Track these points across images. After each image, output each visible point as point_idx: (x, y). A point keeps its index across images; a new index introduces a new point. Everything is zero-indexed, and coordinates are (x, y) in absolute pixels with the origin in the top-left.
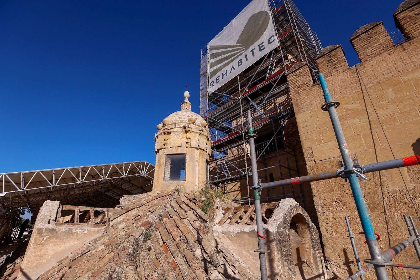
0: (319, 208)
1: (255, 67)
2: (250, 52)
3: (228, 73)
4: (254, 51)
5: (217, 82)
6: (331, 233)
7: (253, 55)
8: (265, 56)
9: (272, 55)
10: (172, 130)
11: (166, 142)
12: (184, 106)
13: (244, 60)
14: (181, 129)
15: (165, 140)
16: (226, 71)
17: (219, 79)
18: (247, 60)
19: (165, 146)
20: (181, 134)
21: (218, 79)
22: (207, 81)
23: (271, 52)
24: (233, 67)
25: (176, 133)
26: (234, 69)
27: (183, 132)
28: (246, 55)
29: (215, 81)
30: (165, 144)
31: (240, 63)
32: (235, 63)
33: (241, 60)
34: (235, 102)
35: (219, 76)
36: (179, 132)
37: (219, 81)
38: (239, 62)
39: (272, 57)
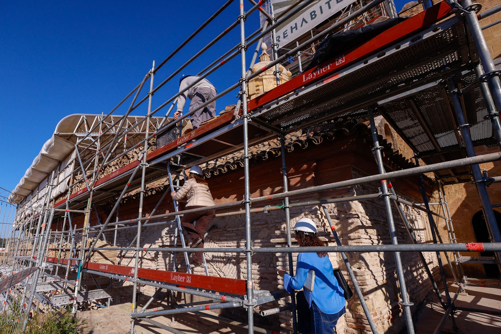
1: (329, 22)
2: (326, 3)
3: (299, 26)
4: (330, 2)
5: (284, 37)
7: (330, 8)
10: (264, 77)
11: (258, 88)
13: (318, 12)
14: (273, 76)
15: (258, 86)
16: (296, 24)
17: (286, 33)
18: (322, 13)
19: (258, 92)
20: (272, 80)
21: (285, 33)
22: (270, 36)
24: (304, 20)
25: (268, 80)
26: (306, 22)
27: (274, 79)
28: (321, 7)
29: (282, 36)
30: (258, 90)
31: (313, 15)
32: (306, 16)
33: (314, 12)
35: (287, 30)
37: (287, 36)
38: (311, 14)
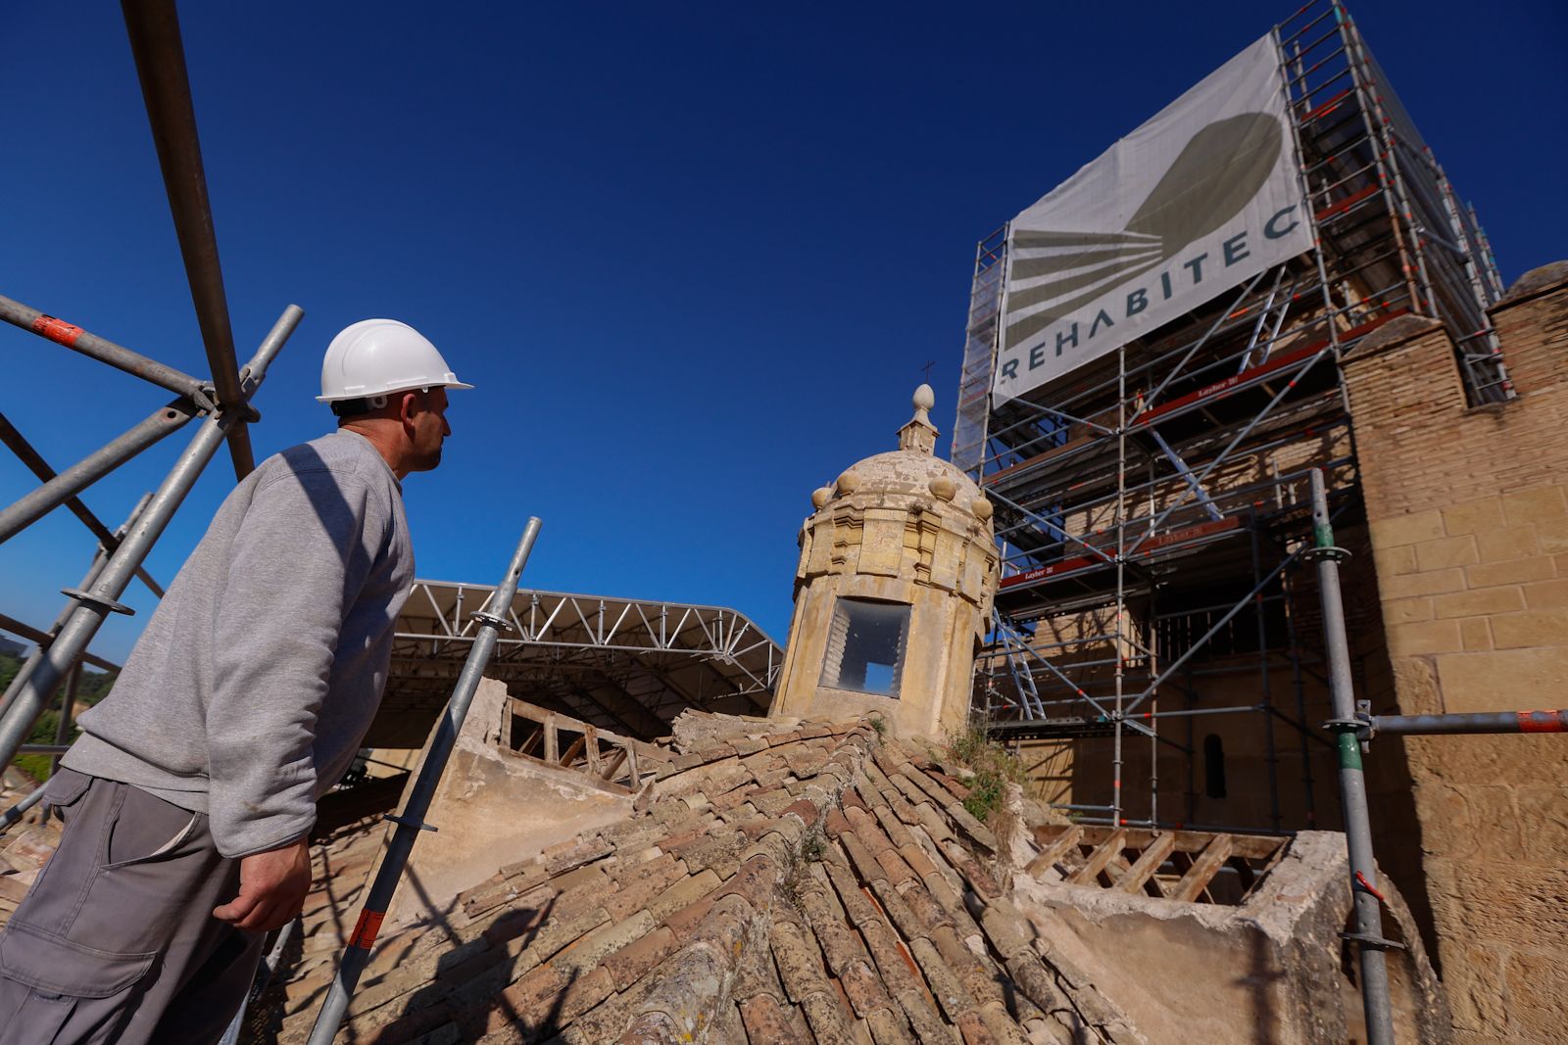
0: (1446, 909)
1: (1194, 322)
2: (1186, 266)
3: (1083, 334)
4: (1203, 264)
5: (1032, 366)
6: (1500, 1022)
7: (1197, 278)
8: (1244, 286)
9: (1278, 280)
10: (868, 514)
11: (842, 552)
12: (912, 437)
13: (1154, 293)
14: (904, 516)
15: (841, 545)
16: (1075, 327)
17: (1041, 354)
18: (1168, 293)
19: (838, 567)
20: (899, 531)
21: (1037, 352)
22: (990, 358)
23: (1273, 272)
24: (1102, 315)
25: (884, 526)
26: (1109, 323)
27: (908, 524)
28: (1165, 278)
29: (1025, 362)
30: (839, 560)
31: (1137, 303)
32: (1114, 303)
33: (1142, 292)
34: (1096, 446)
35: (1043, 345)
36: (893, 525)
37: (1042, 362)
38: (1130, 298)
39: (1276, 288)
